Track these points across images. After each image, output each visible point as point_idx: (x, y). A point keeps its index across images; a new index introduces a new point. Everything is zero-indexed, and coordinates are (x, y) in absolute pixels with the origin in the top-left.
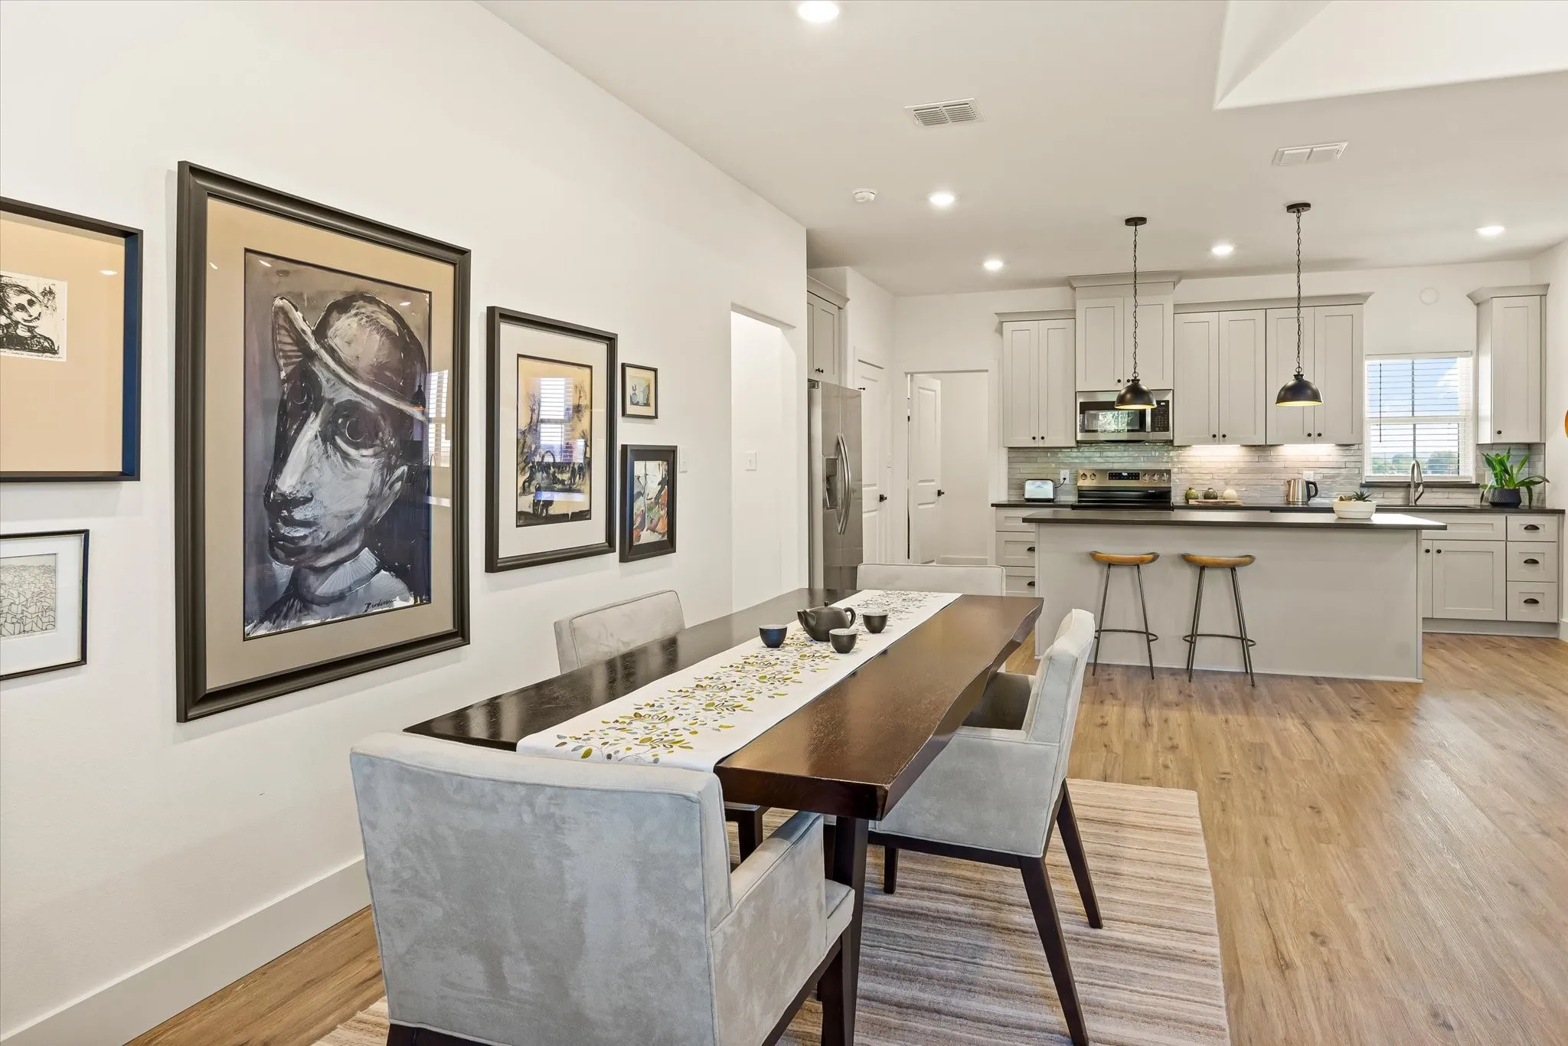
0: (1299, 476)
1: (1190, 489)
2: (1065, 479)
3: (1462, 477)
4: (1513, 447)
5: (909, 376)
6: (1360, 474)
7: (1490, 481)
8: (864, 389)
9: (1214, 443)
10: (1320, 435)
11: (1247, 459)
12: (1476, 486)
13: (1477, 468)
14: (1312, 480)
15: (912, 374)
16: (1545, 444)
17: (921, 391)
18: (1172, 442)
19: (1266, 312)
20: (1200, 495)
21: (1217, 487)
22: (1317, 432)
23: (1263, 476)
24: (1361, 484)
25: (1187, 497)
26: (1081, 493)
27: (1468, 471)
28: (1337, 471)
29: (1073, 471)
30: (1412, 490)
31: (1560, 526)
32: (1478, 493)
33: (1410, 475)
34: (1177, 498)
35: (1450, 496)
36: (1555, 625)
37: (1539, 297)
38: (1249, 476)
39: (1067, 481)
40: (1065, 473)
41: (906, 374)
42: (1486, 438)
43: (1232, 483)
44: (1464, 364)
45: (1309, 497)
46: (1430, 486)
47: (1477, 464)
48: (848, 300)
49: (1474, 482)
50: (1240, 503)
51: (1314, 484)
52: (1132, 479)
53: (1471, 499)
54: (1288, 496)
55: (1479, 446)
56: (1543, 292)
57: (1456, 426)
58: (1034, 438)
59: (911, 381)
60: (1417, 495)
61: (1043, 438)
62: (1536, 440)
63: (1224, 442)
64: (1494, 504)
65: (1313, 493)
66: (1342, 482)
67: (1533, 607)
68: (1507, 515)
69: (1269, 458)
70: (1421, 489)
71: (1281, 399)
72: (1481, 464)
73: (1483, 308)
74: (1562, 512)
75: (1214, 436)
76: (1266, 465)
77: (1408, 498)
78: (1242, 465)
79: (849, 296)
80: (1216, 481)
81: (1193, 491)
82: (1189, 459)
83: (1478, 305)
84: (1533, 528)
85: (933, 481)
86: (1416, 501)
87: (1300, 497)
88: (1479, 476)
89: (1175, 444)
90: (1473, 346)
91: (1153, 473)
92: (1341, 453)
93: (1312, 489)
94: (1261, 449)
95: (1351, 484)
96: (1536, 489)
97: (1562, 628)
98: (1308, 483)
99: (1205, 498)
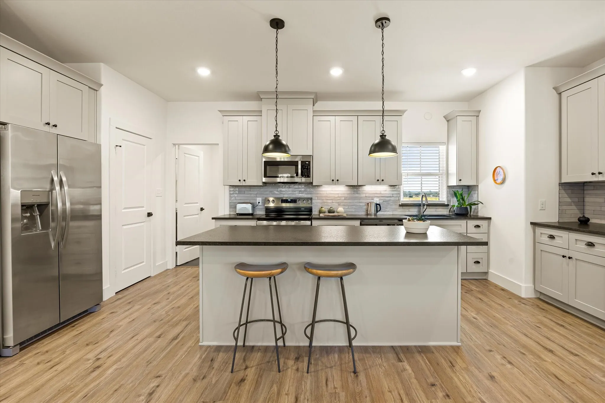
0: (373, 201)
1: (322, 208)
2: (259, 203)
3: (441, 201)
4: (464, 187)
5: (177, 146)
6: (399, 200)
7: (454, 202)
8: (120, 146)
9: (333, 184)
10: (383, 180)
11: (348, 192)
12: (448, 205)
13: (447, 197)
14: (378, 203)
15: (179, 145)
16: (478, 186)
17: (186, 155)
18: (312, 183)
19: (358, 117)
20: (326, 210)
21: (334, 206)
22: (381, 179)
23: (356, 201)
24: (400, 205)
25: (320, 212)
26: (268, 210)
27: (443, 198)
28: (389, 199)
29: (264, 198)
30: (422, 207)
31: (489, 226)
32: (448, 209)
33: (421, 200)
34: (315, 212)
35: (437, 210)
36: (486, 273)
37: (476, 116)
38: (349, 201)
39: (260, 204)
40: (259, 199)
41: (174, 145)
42: (453, 182)
43: (341, 204)
44: (443, 148)
45: (377, 211)
46: (429, 205)
47: (447, 195)
48: (102, 85)
49: (446, 204)
50: (345, 215)
51: (379, 205)
52: (293, 203)
53: (444, 212)
54: (367, 211)
55: (449, 187)
56: (477, 114)
57: (438, 177)
58: (240, 181)
59: (178, 149)
60: (424, 209)
61: (244, 180)
62: (475, 184)
63: (338, 184)
64: (457, 214)
65: (379, 209)
66: (391, 203)
67: (478, 265)
68: (467, 220)
69: (359, 192)
70: (425, 207)
71: (371, 152)
72: (449, 195)
73: (450, 122)
74: (490, 219)
75: (333, 180)
76: (357, 195)
77: (419, 211)
78: (346, 195)
79: (102, 83)
80: (334, 203)
81: (323, 208)
82: (321, 192)
83: (448, 121)
84: (478, 226)
85: (197, 203)
86: (423, 213)
87: (373, 212)
88: (449, 201)
89: (314, 184)
90: (446, 141)
91: (304, 199)
92: (391, 189)
93: (378, 207)
94: (355, 187)
95: (395, 205)
96: (473, 207)
97: (490, 275)
98: (377, 204)
99: (329, 213)
